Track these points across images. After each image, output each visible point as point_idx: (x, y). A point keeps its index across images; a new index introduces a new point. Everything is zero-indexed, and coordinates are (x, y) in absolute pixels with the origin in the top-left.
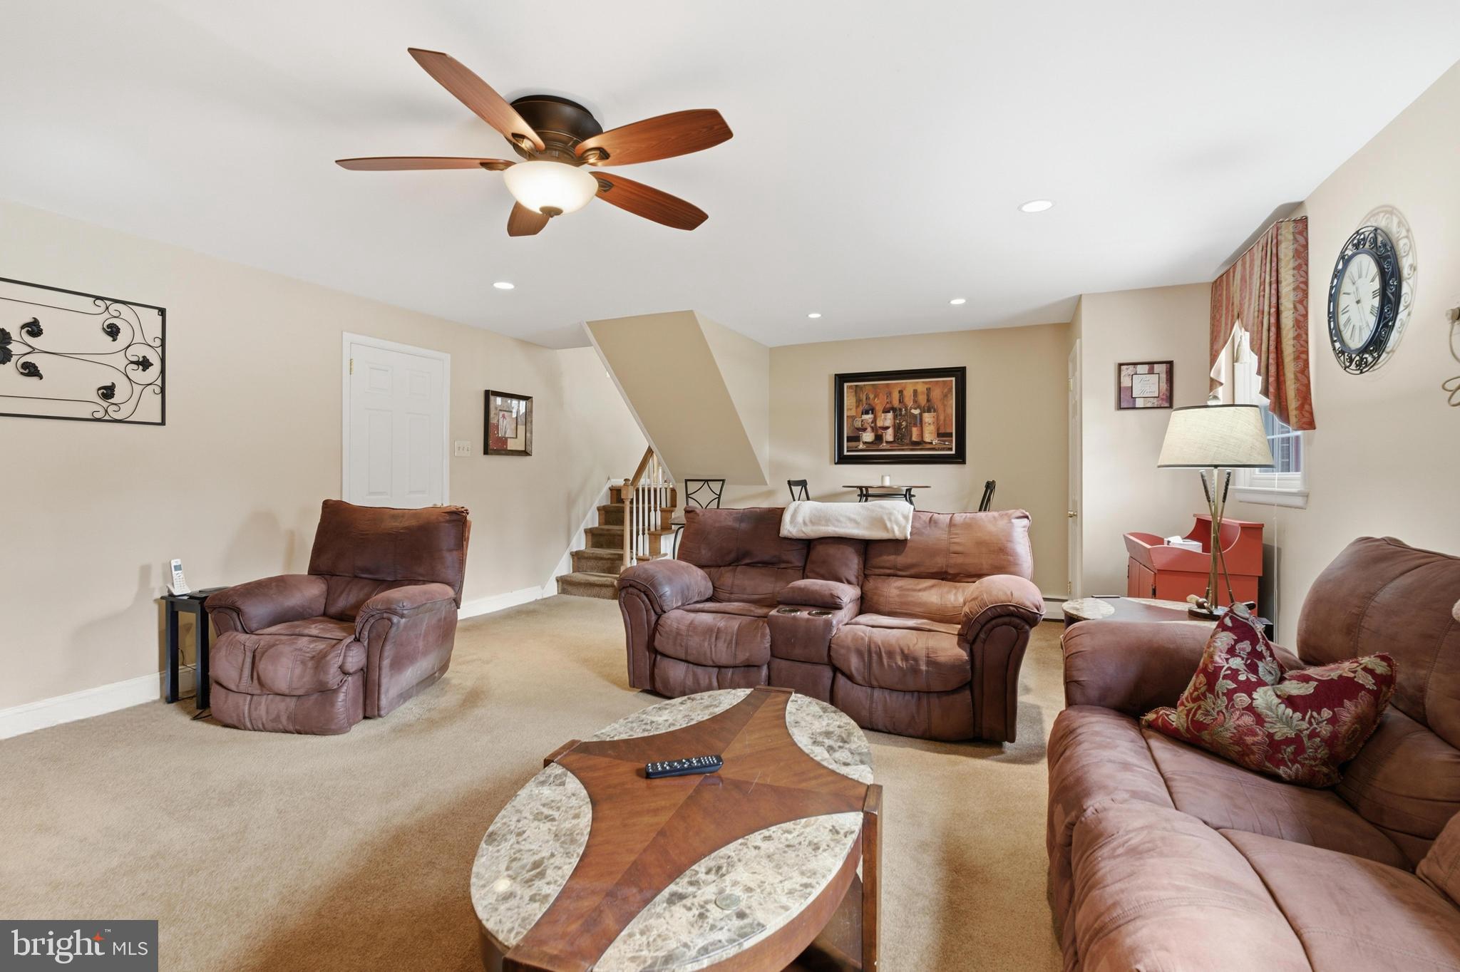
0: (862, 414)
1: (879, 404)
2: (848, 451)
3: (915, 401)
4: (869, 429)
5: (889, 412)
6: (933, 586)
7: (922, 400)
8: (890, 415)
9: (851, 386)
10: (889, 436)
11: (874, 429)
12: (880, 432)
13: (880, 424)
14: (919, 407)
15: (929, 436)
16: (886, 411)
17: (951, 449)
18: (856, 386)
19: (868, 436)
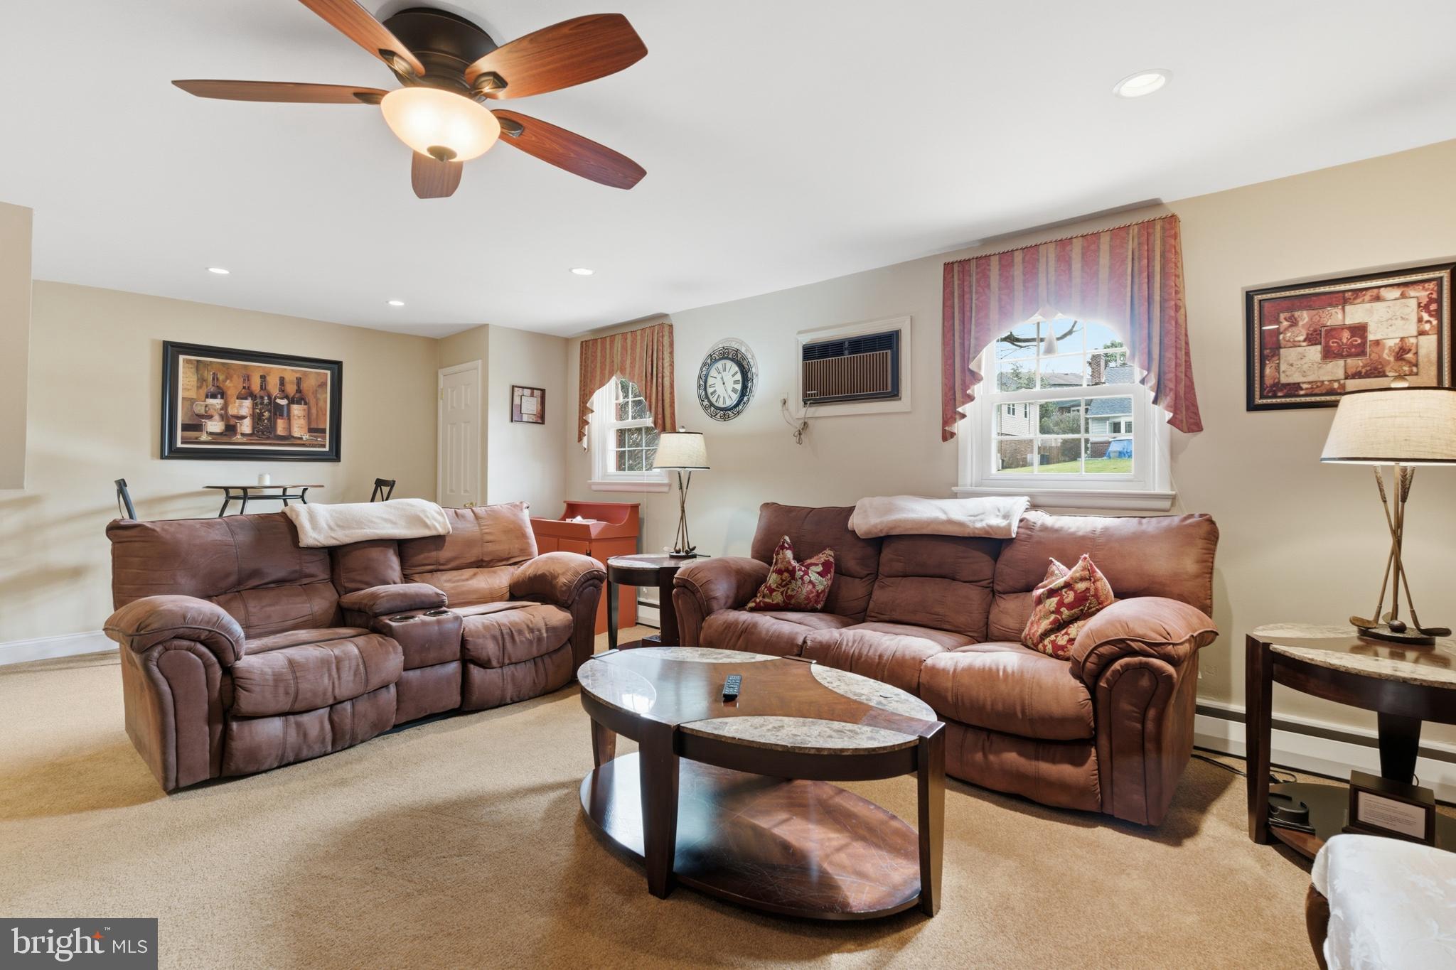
0: (207, 397)
1: (233, 386)
2: (182, 443)
3: (282, 391)
4: (217, 417)
5: (246, 399)
6: (475, 575)
7: (291, 389)
8: (248, 403)
9: (190, 360)
10: (246, 426)
11: (224, 417)
12: (232, 422)
13: (232, 411)
14: (287, 397)
15: (299, 429)
16: (241, 397)
17: (324, 446)
18: (198, 361)
19: (215, 426)
